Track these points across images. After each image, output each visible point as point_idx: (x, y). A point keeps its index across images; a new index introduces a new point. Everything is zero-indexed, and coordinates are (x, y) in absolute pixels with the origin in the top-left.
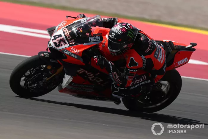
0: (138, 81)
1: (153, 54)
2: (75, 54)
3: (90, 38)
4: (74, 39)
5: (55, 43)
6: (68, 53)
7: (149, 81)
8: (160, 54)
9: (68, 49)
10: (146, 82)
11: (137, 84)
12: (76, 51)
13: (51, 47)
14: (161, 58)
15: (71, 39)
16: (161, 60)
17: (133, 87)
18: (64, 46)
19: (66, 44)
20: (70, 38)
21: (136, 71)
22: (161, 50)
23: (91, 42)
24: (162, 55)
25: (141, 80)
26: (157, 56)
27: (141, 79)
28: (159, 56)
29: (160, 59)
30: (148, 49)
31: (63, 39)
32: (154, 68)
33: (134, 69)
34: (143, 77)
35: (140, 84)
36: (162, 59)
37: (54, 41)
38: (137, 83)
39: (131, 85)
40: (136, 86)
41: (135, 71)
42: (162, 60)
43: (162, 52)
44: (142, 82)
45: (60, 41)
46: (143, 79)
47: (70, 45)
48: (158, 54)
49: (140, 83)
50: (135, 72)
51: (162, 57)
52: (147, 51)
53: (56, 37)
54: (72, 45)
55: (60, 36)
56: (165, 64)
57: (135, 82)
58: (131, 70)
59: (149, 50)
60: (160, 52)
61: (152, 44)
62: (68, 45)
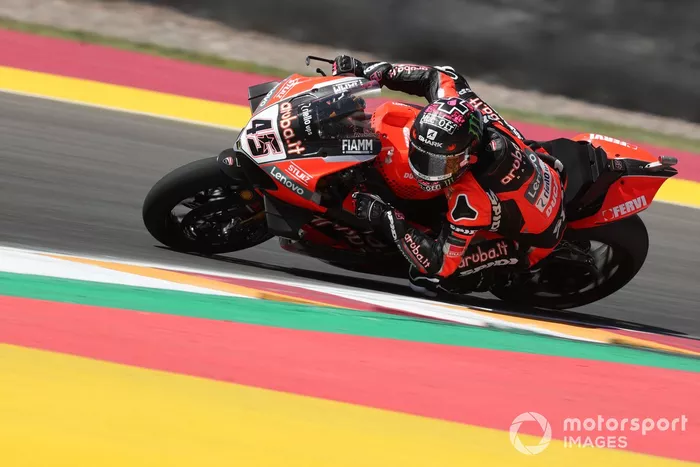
0: (484, 257)
1: (522, 189)
2: (297, 183)
3: (346, 143)
4: (302, 141)
5: (251, 143)
6: (279, 176)
7: (514, 261)
8: (544, 191)
9: (281, 166)
10: (506, 262)
11: (479, 264)
12: (302, 176)
13: (240, 150)
14: (546, 201)
15: (292, 140)
16: (548, 206)
17: (469, 272)
18: (271, 156)
19: (278, 150)
20: (292, 135)
21: (472, 232)
22: (550, 180)
23: (345, 154)
24: (552, 194)
25: (492, 254)
26: (533, 196)
27: (494, 251)
28: (542, 196)
29: (543, 205)
30: (511, 174)
31: (272, 135)
32: (526, 230)
33: (465, 228)
34: (499, 245)
35: (490, 265)
36: (549, 204)
37: (251, 136)
38: (482, 260)
39: (464, 265)
40: (477, 269)
41: (467, 232)
42: (551, 208)
43: (553, 185)
44: (493, 260)
45: (264, 139)
46: (497, 251)
47: (289, 156)
48: (539, 192)
49: (489, 261)
50: (468, 235)
51: (551, 199)
52: (506, 180)
53: (257, 125)
54: (294, 156)
55: (267, 124)
56: (558, 217)
57: (476, 258)
58: (458, 230)
59: (513, 179)
60: (545, 186)
61: (521, 163)
62: (282, 155)
